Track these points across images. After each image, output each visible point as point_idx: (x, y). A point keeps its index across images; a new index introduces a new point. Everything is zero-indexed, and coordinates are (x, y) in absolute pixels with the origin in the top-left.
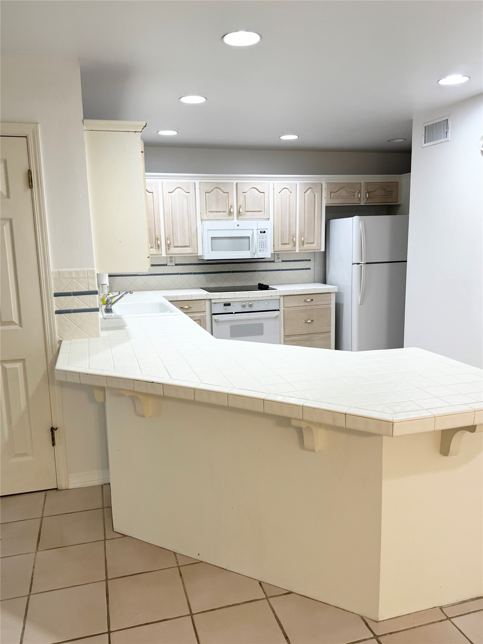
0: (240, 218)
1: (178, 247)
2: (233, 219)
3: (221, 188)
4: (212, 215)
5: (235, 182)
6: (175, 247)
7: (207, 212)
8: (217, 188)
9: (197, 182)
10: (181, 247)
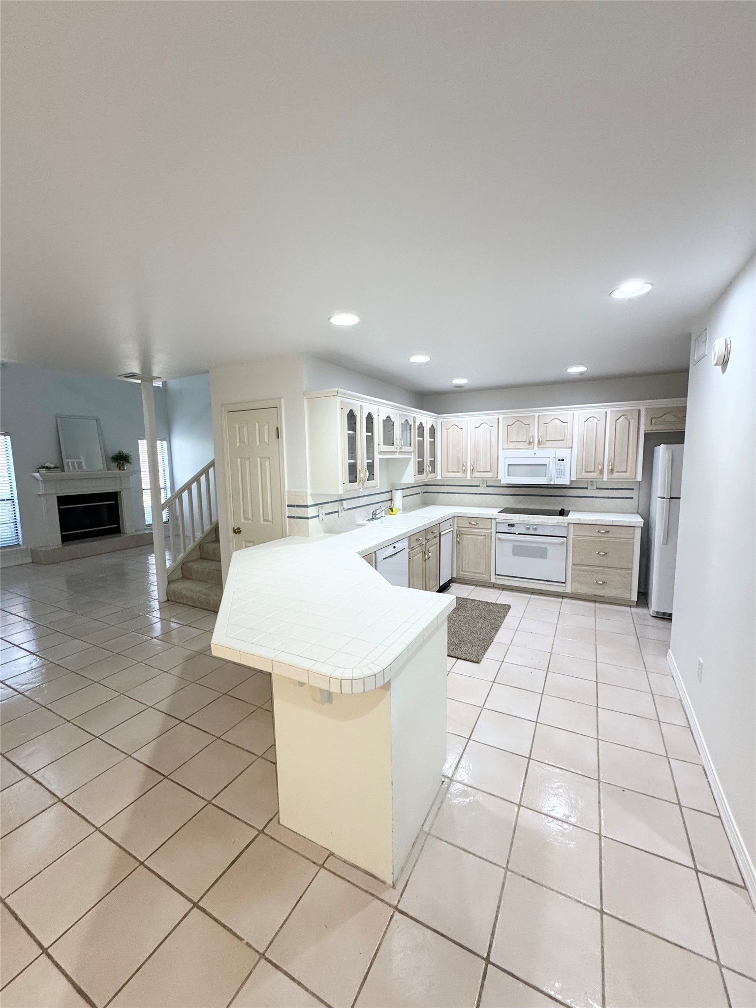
0: (540, 446)
1: (481, 472)
2: (534, 448)
3: (522, 421)
4: (512, 445)
5: (537, 415)
6: (478, 472)
7: (508, 442)
8: (518, 421)
9: (501, 417)
10: (483, 472)
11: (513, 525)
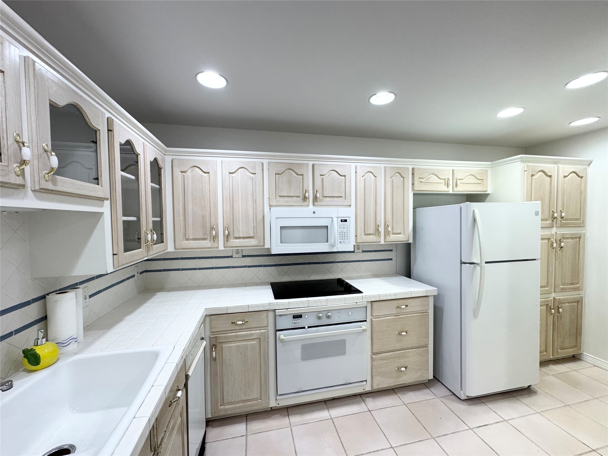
0: (316, 203)
1: (239, 238)
2: (308, 206)
3: (294, 169)
4: (282, 201)
5: (311, 163)
6: (236, 238)
7: (277, 197)
8: (289, 169)
9: (265, 162)
11: (300, 316)
